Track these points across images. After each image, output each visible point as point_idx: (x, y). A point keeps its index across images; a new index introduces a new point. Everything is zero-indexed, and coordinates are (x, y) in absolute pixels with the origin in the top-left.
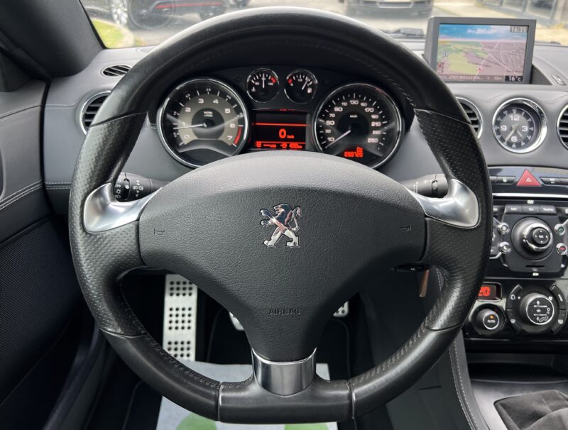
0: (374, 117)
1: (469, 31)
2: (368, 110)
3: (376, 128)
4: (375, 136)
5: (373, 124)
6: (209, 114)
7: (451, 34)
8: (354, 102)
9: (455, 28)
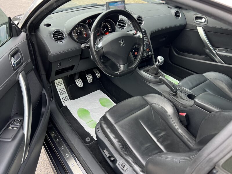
0: (109, 25)
1: (114, 4)
2: (107, 24)
3: (110, 28)
4: (110, 29)
5: (109, 27)
6: (79, 31)
7: (111, 5)
8: (105, 23)
9: (112, 4)
